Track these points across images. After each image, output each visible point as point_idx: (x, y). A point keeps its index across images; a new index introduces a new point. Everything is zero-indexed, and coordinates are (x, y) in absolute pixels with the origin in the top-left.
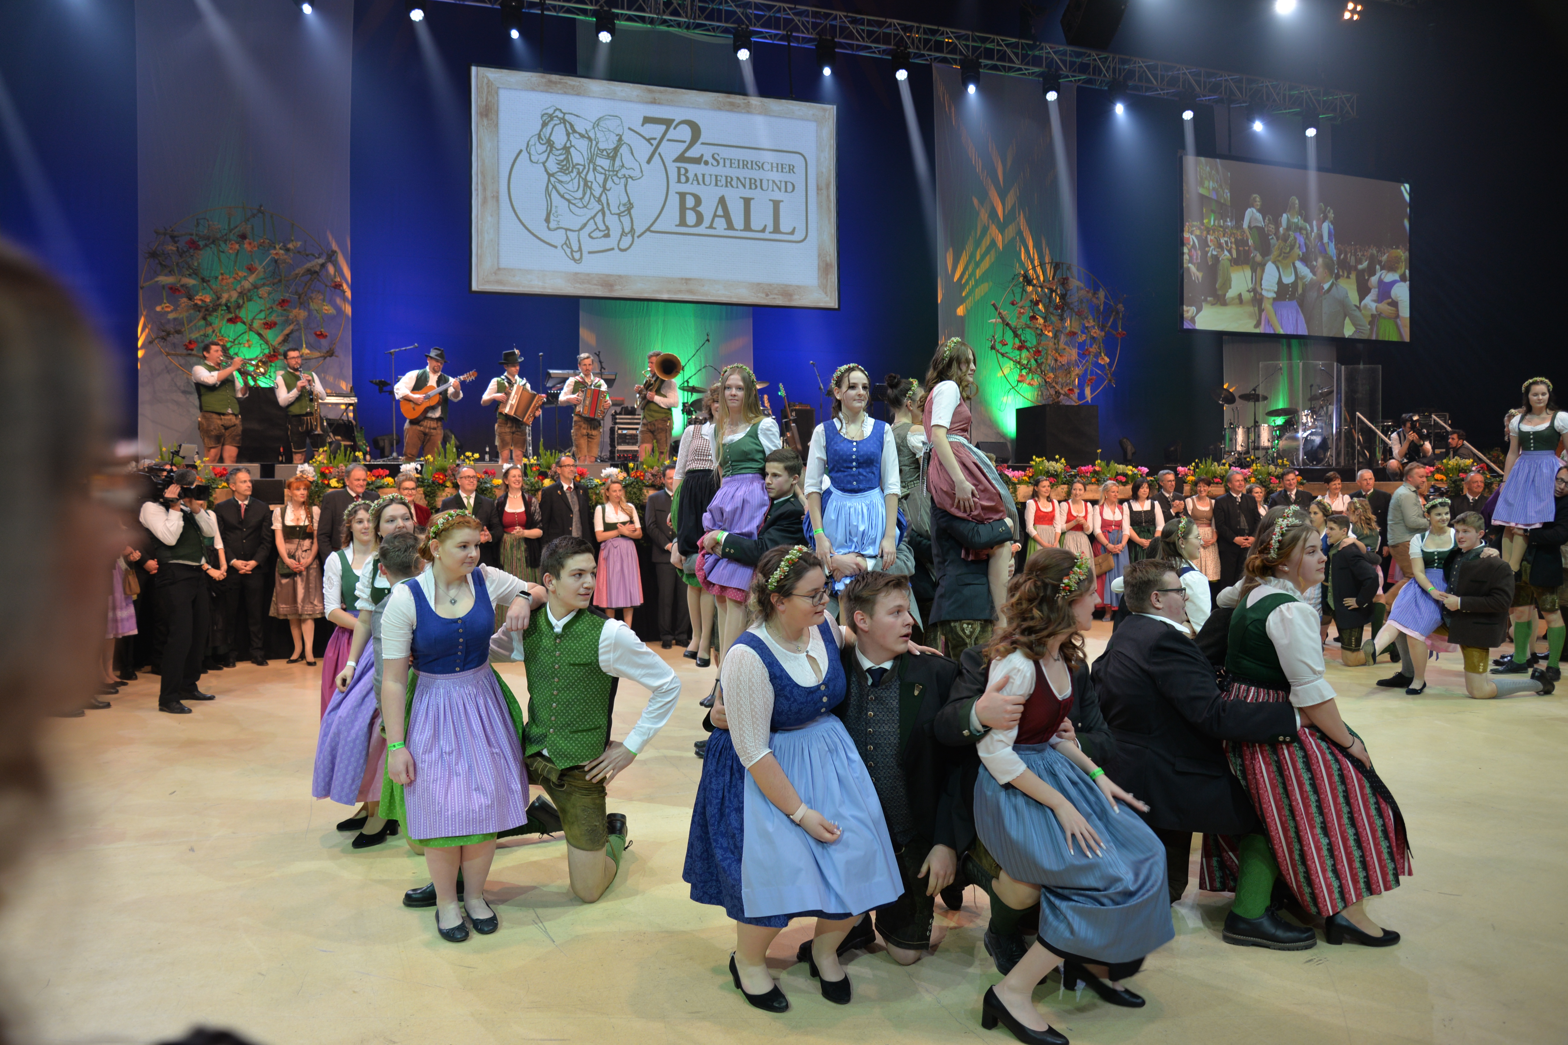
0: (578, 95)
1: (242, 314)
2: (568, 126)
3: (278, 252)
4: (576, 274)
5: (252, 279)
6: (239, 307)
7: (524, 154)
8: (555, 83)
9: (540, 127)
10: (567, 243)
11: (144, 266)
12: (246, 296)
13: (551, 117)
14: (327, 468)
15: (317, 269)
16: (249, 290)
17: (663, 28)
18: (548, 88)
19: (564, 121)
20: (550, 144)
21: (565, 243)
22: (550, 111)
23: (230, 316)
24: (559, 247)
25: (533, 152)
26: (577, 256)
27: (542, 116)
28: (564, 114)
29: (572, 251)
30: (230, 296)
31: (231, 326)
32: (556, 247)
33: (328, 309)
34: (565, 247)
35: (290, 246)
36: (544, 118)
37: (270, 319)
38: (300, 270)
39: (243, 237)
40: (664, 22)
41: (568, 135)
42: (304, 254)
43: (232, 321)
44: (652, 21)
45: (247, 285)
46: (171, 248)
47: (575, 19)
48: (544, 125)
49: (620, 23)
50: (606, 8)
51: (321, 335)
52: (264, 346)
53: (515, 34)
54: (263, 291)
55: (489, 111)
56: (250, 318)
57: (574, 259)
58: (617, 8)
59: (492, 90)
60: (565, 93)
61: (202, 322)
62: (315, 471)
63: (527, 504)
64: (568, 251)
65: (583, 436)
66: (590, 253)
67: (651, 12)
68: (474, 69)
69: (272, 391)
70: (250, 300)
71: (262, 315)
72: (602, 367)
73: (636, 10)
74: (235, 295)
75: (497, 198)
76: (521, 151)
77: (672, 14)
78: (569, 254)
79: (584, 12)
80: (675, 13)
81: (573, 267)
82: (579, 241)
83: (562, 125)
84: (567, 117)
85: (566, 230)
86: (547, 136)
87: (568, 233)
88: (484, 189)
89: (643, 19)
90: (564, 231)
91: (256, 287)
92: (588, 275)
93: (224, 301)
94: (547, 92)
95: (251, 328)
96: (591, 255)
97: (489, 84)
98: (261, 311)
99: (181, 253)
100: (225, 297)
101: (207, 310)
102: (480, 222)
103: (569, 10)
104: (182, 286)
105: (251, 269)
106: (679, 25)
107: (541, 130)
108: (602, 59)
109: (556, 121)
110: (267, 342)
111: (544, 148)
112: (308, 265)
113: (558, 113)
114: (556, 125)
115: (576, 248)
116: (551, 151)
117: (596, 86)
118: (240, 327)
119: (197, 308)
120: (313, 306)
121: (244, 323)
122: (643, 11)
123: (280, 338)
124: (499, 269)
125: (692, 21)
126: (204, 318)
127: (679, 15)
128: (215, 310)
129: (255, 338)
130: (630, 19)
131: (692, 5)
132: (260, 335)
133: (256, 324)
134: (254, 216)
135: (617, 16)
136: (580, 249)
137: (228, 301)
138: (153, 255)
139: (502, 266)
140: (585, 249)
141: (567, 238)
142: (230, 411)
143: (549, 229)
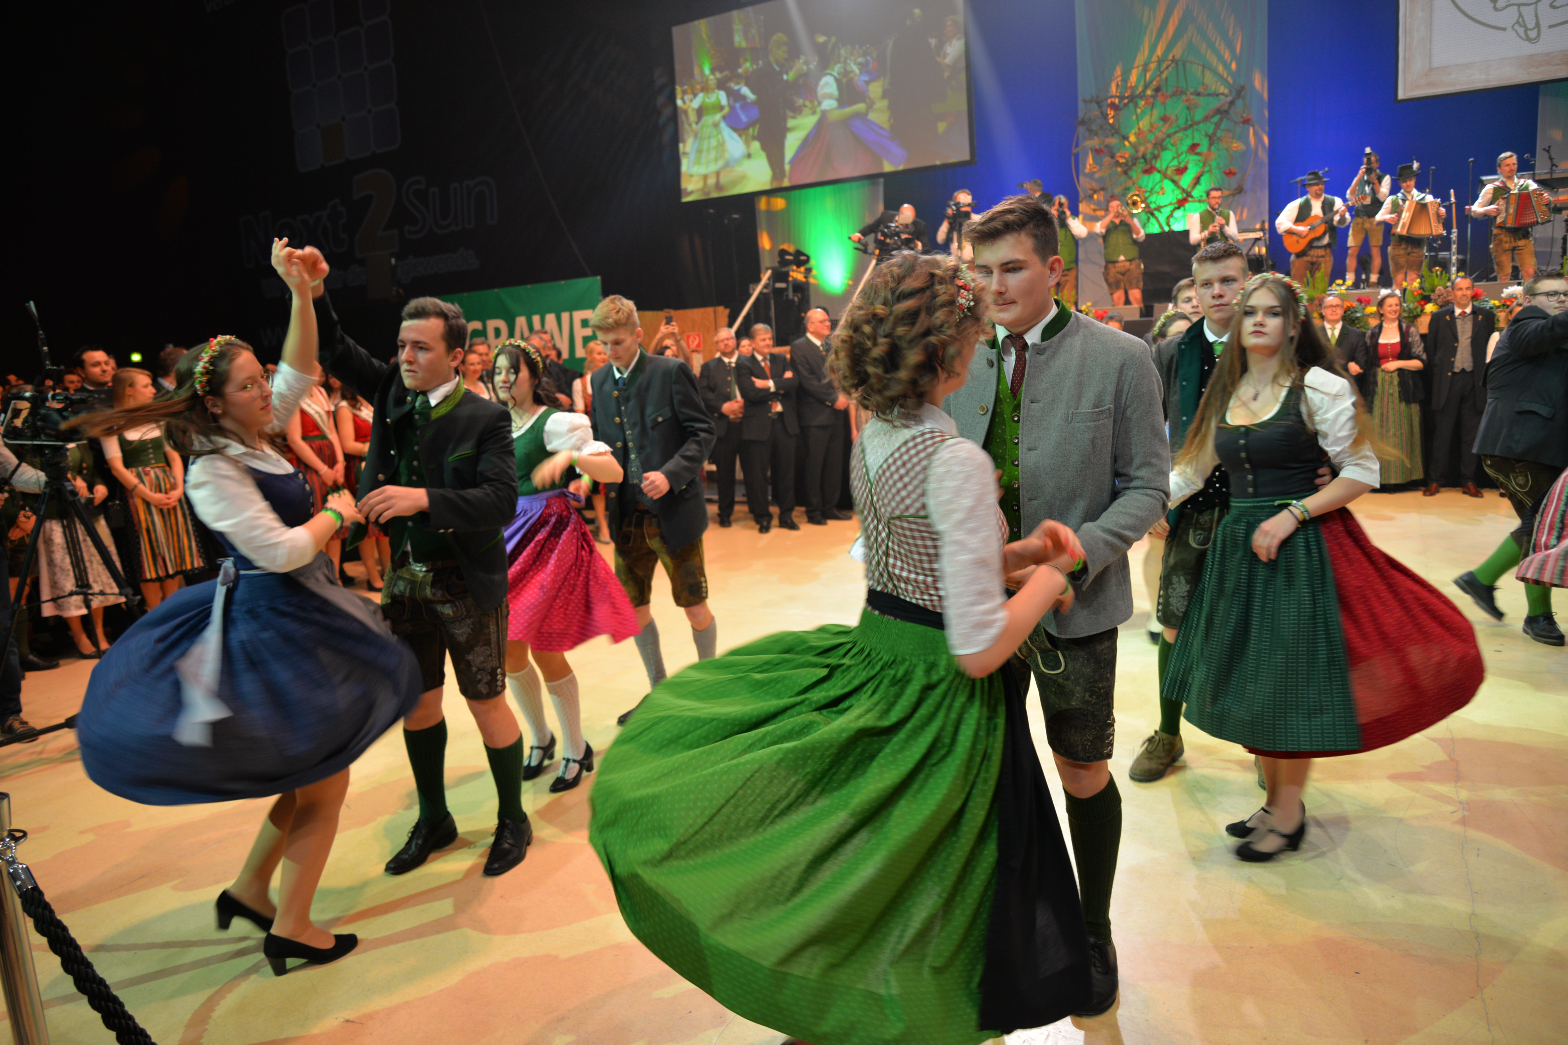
1: (1158, 163)
4: (1532, 56)
6: (1156, 157)
10: (1520, 21)
12: (1160, 146)
15: (1226, 107)
16: (1163, 140)
21: (1518, 22)
23: (1147, 167)
24: (1509, 29)
26: (1533, 34)
29: (1526, 30)
31: (1146, 177)
32: (1504, 29)
33: (1238, 146)
34: (1517, 27)
35: (1200, 89)
37: (1182, 164)
43: (1148, 171)
45: (1161, 135)
46: (1096, 113)
51: (1229, 173)
52: (1177, 190)
54: (1176, 138)
56: (1164, 167)
57: (1529, 39)
63: (1404, 334)
64: (1521, 31)
65: (1505, 251)
66: (1550, 27)
69: (1186, 233)
70: (1164, 149)
71: (1175, 162)
72: (1553, 165)
74: (1150, 147)
78: (1523, 35)
81: (1528, 49)
82: (1536, 16)
85: (1519, 5)
87: (1522, 8)
90: (1516, 8)
91: (1169, 135)
92: (1548, 54)
93: (1140, 154)
95: (1165, 176)
96: (1552, 29)
98: (1174, 158)
100: (1142, 148)
101: (1127, 165)
102: (1408, 21)
104: (1106, 146)
105: (1164, 119)
110: (1180, 187)
112: (1217, 105)
115: (1531, 24)
118: (1156, 176)
120: (1221, 145)
121: (1159, 172)
123: (1193, 181)
124: (1431, 69)
126: (1126, 173)
128: (1134, 164)
129: (1168, 184)
132: (1174, 182)
133: (1169, 172)
136: (1538, 25)
137: (1145, 153)
138: (1082, 122)
139: (1435, 64)
140: (1544, 24)
141: (1520, 15)
142: (1122, 258)
143: (1495, 9)
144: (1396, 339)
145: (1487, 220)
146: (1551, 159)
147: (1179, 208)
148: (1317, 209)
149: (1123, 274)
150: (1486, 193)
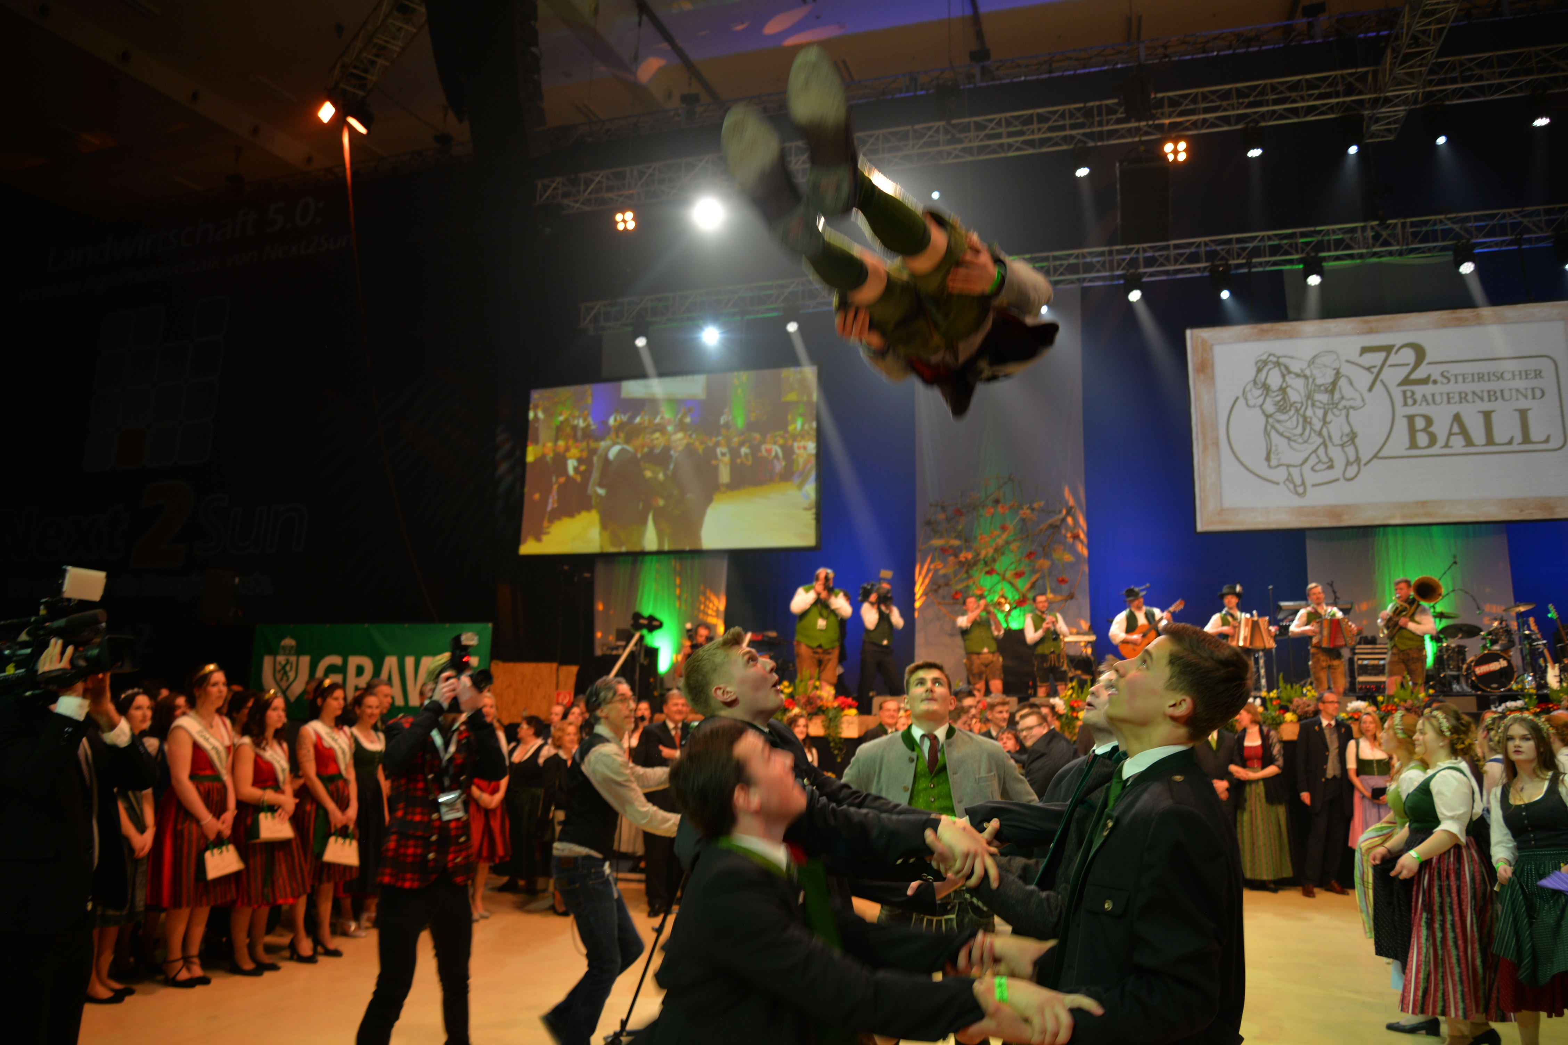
0: (1291, 337)
1: (997, 566)
2: (1283, 368)
3: (1026, 511)
4: (1301, 508)
5: (1005, 536)
6: (994, 560)
7: (1241, 401)
8: (1267, 331)
9: (1254, 373)
10: (1290, 479)
11: (921, 532)
12: (999, 551)
13: (1265, 363)
14: (1076, 701)
15: (1058, 523)
16: (1002, 546)
17: (1374, 260)
18: (1260, 336)
19: (1278, 364)
20: (1266, 387)
21: (1287, 479)
22: (1264, 357)
23: (988, 569)
24: (1281, 484)
25: (1249, 396)
26: (1300, 490)
27: (1257, 363)
28: (1278, 358)
29: (1295, 486)
30: (986, 552)
31: (988, 577)
32: (1277, 484)
33: (1068, 558)
34: (1287, 483)
35: (1036, 505)
36: (1259, 364)
37: (1020, 569)
38: (1043, 526)
39: (997, 502)
40: (1375, 254)
41: (1283, 376)
42: (1047, 511)
43: (990, 573)
44: (1361, 256)
45: (1001, 542)
46: (941, 516)
47: (1281, 271)
48: (1259, 370)
49: (1328, 265)
50: (1313, 254)
51: (1063, 581)
52: (1015, 593)
53: (1225, 295)
54: (1014, 546)
55: (1206, 367)
56: (1003, 569)
57: (1297, 493)
58: (1323, 251)
59: (1207, 348)
60: (1278, 338)
61: (965, 576)
62: (1065, 703)
63: (1265, 737)
64: (1291, 486)
65: (1323, 668)
66: (1314, 486)
67: (1359, 248)
68: (1188, 333)
69: (1021, 632)
70: (1003, 554)
71: (1013, 567)
73: (1344, 249)
74: (991, 552)
75: (1216, 444)
76: (1237, 399)
77: (1382, 245)
78: (1292, 489)
79: (1291, 262)
80: (1386, 243)
81: (1297, 502)
82: (1302, 475)
83: (1277, 369)
84: (1281, 360)
85: (1288, 466)
86: (1263, 380)
87: (1291, 469)
88: (1204, 438)
89: (1351, 256)
90: (1285, 468)
91: (1008, 543)
92: (1314, 507)
93: (982, 557)
94: (1259, 340)
95: (1004, 578)
96: (1315, 488)
97: (1204, 342)
98: (1012, 563)
99: (948, 520)
100: (983, 553)
101: (969, 565)
102: (1201, 468)
103: (1275, 263)
104: (950, 547)
105: (1004, 528)
106: (1391, 254)
107: (1256, 376)
108: (1313, 302)
109: (1270, 366)
110: (1017, 589)
111: (1260, 392)
112: (1051, 521)
113: (1272, 358)
114: (1270, 369)
115: (1298, 481)
116: (1267, 394)
117: (1309, 327)
118: (995, 578)
119: (961, 564)
120: (1055, 556)
121: (998, 574)
122: (1351, 248)
123: (1028, 585)
124: (1222, 510)
125: (1405, 247)
126: (967, 572)
127: (1390, 245)
128: (975, 565)
129: (1007, 586)
130: (1338, 258)
131: (1403, 233)
132: (1012, 584)
133: (1008, 575)
134: (1005, 483)
135: (1324, 259)
136: (1303, 483)
137: (986, 556)
138: (928, 523)
139: (1225, 506)
140: (1309, 483)
141: (1289, 474)
142: (986, 650)
143: (1270, 467)
144: (1258, 742)
145: (1304, 640)
146: (1334, 592)
147: (1015, 608)
148: (1142, 620)
149: (986, 666)
150: (1301, 616)
